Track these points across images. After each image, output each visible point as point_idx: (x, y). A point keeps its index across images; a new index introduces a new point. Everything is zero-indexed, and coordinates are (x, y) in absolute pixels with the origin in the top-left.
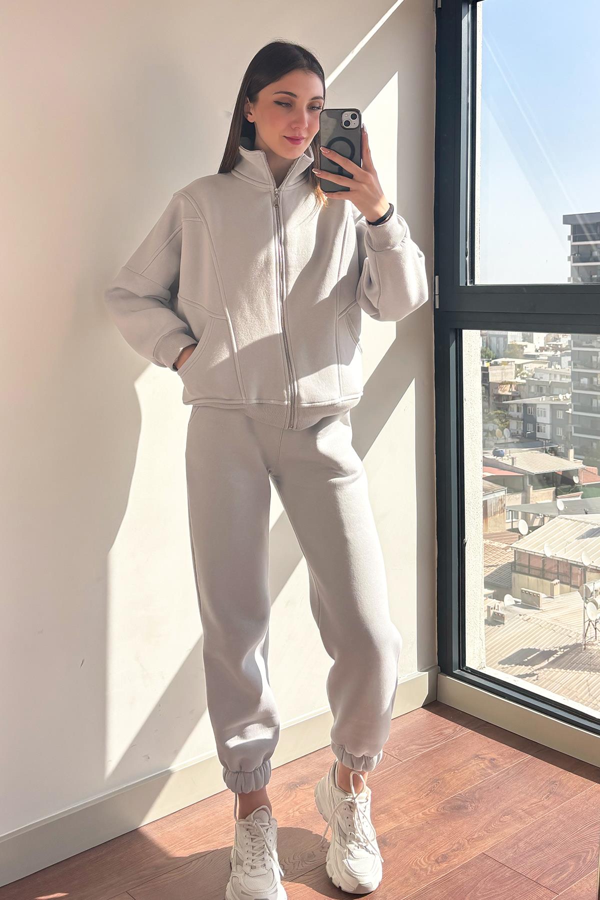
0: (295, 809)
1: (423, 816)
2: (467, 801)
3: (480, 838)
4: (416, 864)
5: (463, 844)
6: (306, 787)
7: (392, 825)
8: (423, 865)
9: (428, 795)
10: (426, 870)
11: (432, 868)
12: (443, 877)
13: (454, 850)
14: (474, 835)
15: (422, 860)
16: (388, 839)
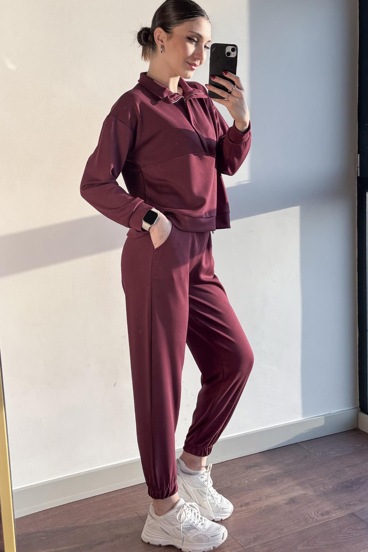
0: (246, 479)
1: (324, 489)
2: (354, 484)
3: (354, 504)
4: (309, 515)
5: (342, 507)
6: (257, 468)
7: (302, 492)
8: (313, 515)
11: (317, 518)
12: (322, 523)
14: (351, 503)
15: (313, 513)
16: (296, 499)
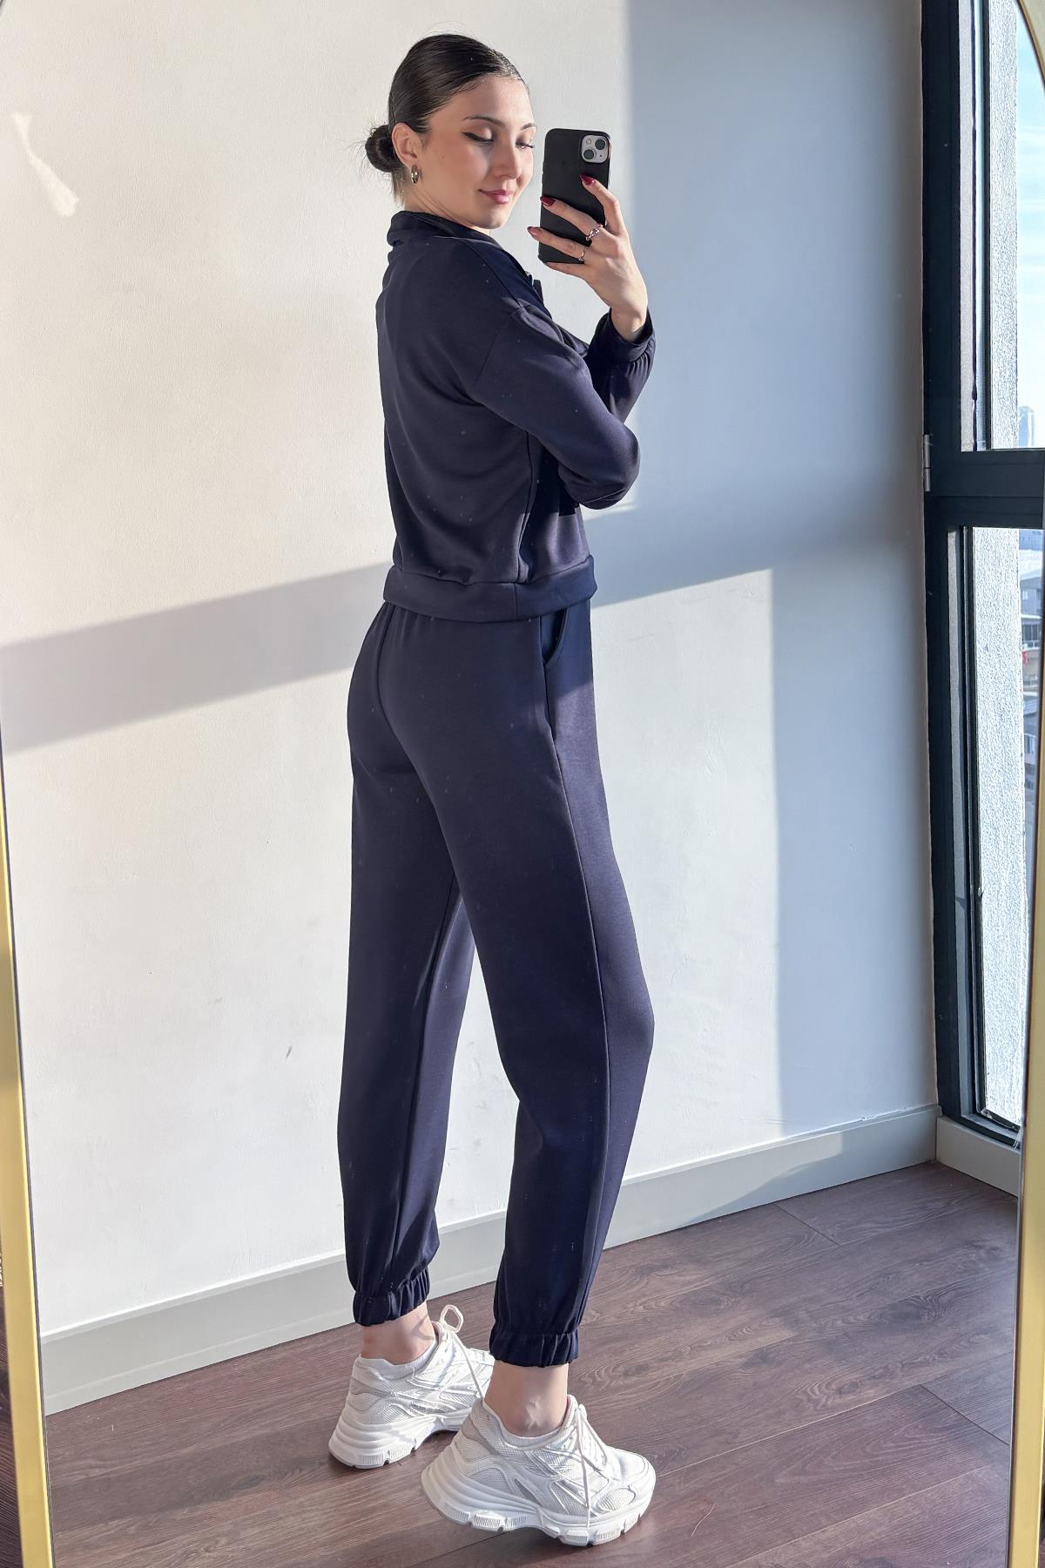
0: (639, 1302)
1: (844, 1325)
4: (805, 1393)
5: (892, 1370)
6: (667, 1272)
8: (815, 1394)
9: (862, 1294)
10: (816, 1402)
11: (827, 1400)
12: (841, 1414)
13: (874, 1377)
14: (915, 1359)
15: (816, 1388)
